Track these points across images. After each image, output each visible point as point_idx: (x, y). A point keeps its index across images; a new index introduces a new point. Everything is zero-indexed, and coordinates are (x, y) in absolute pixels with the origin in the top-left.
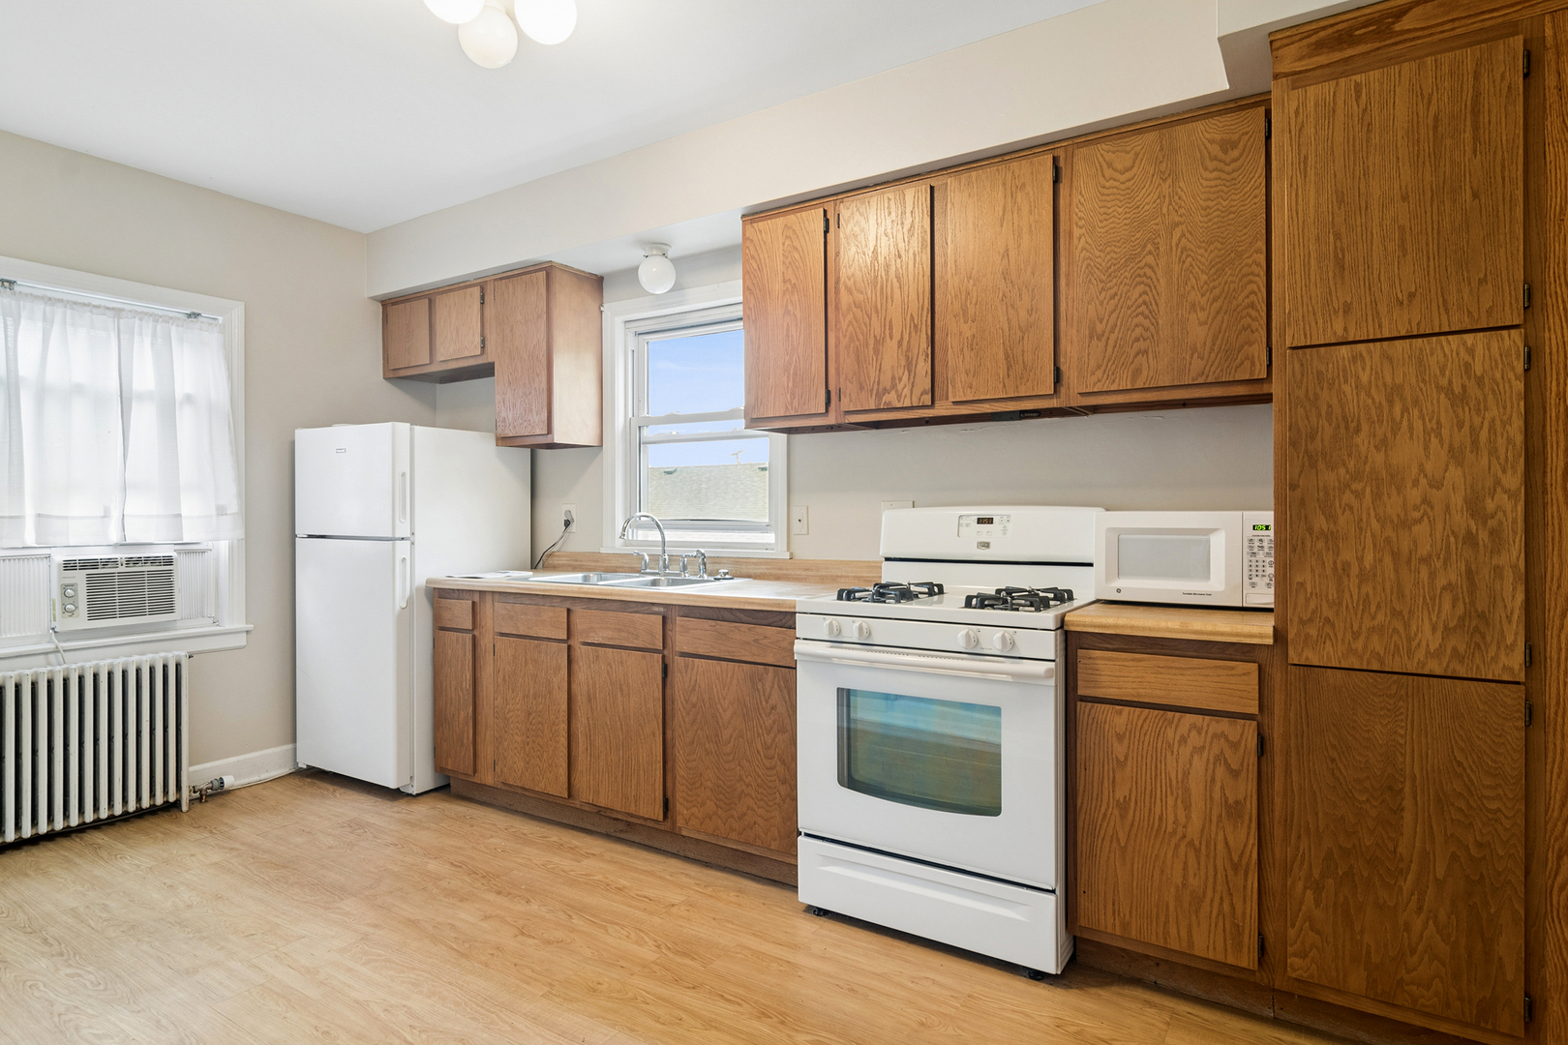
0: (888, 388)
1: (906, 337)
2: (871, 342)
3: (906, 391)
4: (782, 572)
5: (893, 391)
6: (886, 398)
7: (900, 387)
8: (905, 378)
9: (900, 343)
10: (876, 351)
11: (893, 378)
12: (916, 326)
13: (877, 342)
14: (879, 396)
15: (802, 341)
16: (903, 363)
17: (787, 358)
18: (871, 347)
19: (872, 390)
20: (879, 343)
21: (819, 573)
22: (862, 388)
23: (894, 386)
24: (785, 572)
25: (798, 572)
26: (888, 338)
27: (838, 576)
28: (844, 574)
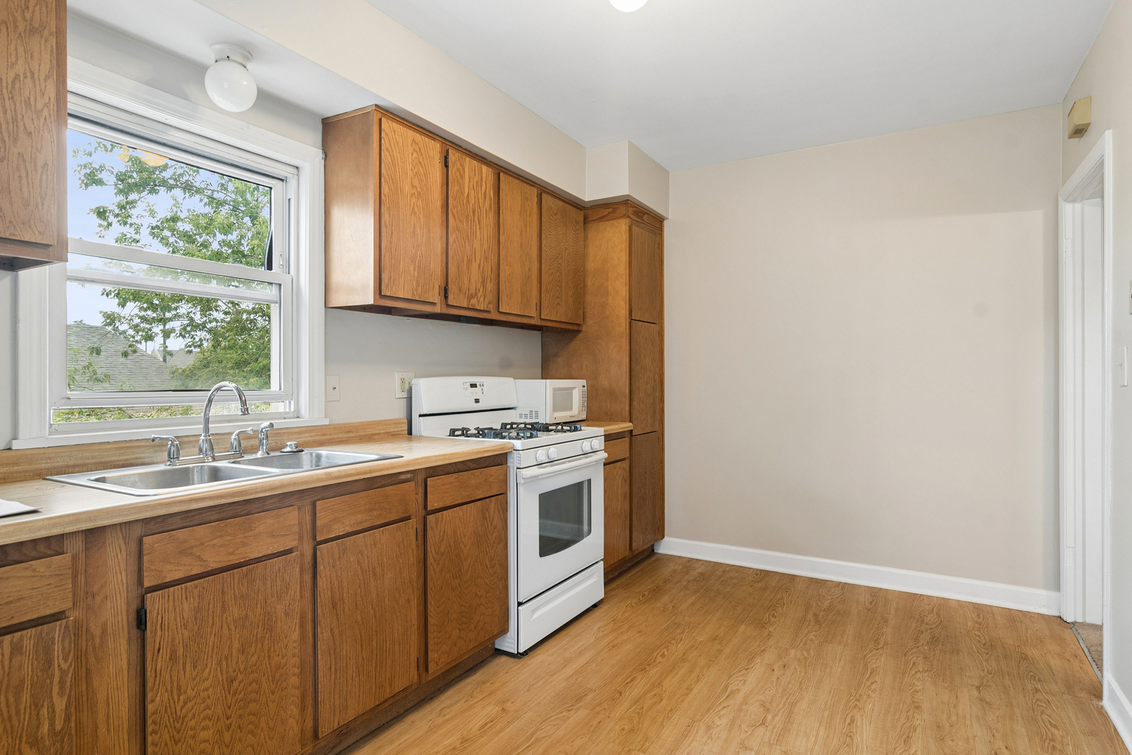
0: (473, 294)
1: (482, 263)
2: (465, 259)
3: (482, 299)
4: (325, 437)
5: (476, 298)
6: (474, 301)
7: (479, 295)
8: (481, 290)
9: (479, 265)
10: (468, 268)
11: (476, 289)
12: (486, 259)
13: (468, 261)
14: (470, 297)
15: (424, 241)
16: (481, 280)
17: (414, 251)
18: (465, 263)
19: (465, 294)
20: (469, 261)
21: (359, 434)
22: (460, 291)
23: (476, 294)
24: (329, 437)
25: (341, 436)
26: (474, 260)
27: (372, 435)
28: (377, 432)
